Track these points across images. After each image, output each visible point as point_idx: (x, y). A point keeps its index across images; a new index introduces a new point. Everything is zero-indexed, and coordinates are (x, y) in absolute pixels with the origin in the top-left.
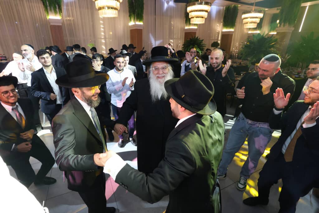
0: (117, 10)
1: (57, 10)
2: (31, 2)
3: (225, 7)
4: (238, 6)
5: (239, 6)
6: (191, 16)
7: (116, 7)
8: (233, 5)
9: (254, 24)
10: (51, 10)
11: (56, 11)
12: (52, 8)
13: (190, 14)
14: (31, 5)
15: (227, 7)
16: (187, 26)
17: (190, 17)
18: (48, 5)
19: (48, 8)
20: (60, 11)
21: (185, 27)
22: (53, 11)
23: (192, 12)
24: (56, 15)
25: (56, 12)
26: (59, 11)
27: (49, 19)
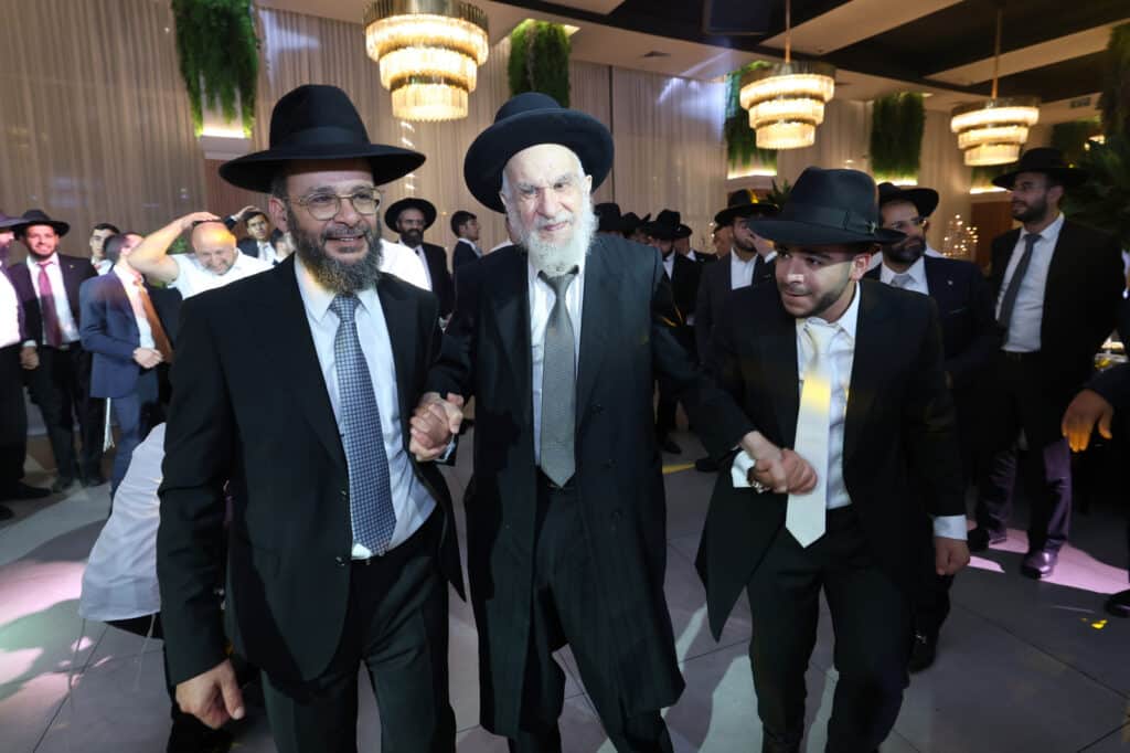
0: (465, 87)
1: (238, 105)
2: (147, 87)
3: (871, 103)
4: (921, 98)
5: (926, 95)
6: (757, 119)
7: (462, 78)
8: (902, 95)
9: (1008, 147)
10: (211, 106)
11: (233, 109)
12: (218, 100)
13: (752, 113)
14: (144, 95)
15: (880, 101)
16: (734, 168)
17: (753, 125)
18: (203, 87)
19: (204, 98)
20: (249, 110)
21: (726, 174)
22: (220, 109)
23: (761, 105)
24: (229, 123)
25: (229, 114)
26: (244, 111)
27: (202, 137)
